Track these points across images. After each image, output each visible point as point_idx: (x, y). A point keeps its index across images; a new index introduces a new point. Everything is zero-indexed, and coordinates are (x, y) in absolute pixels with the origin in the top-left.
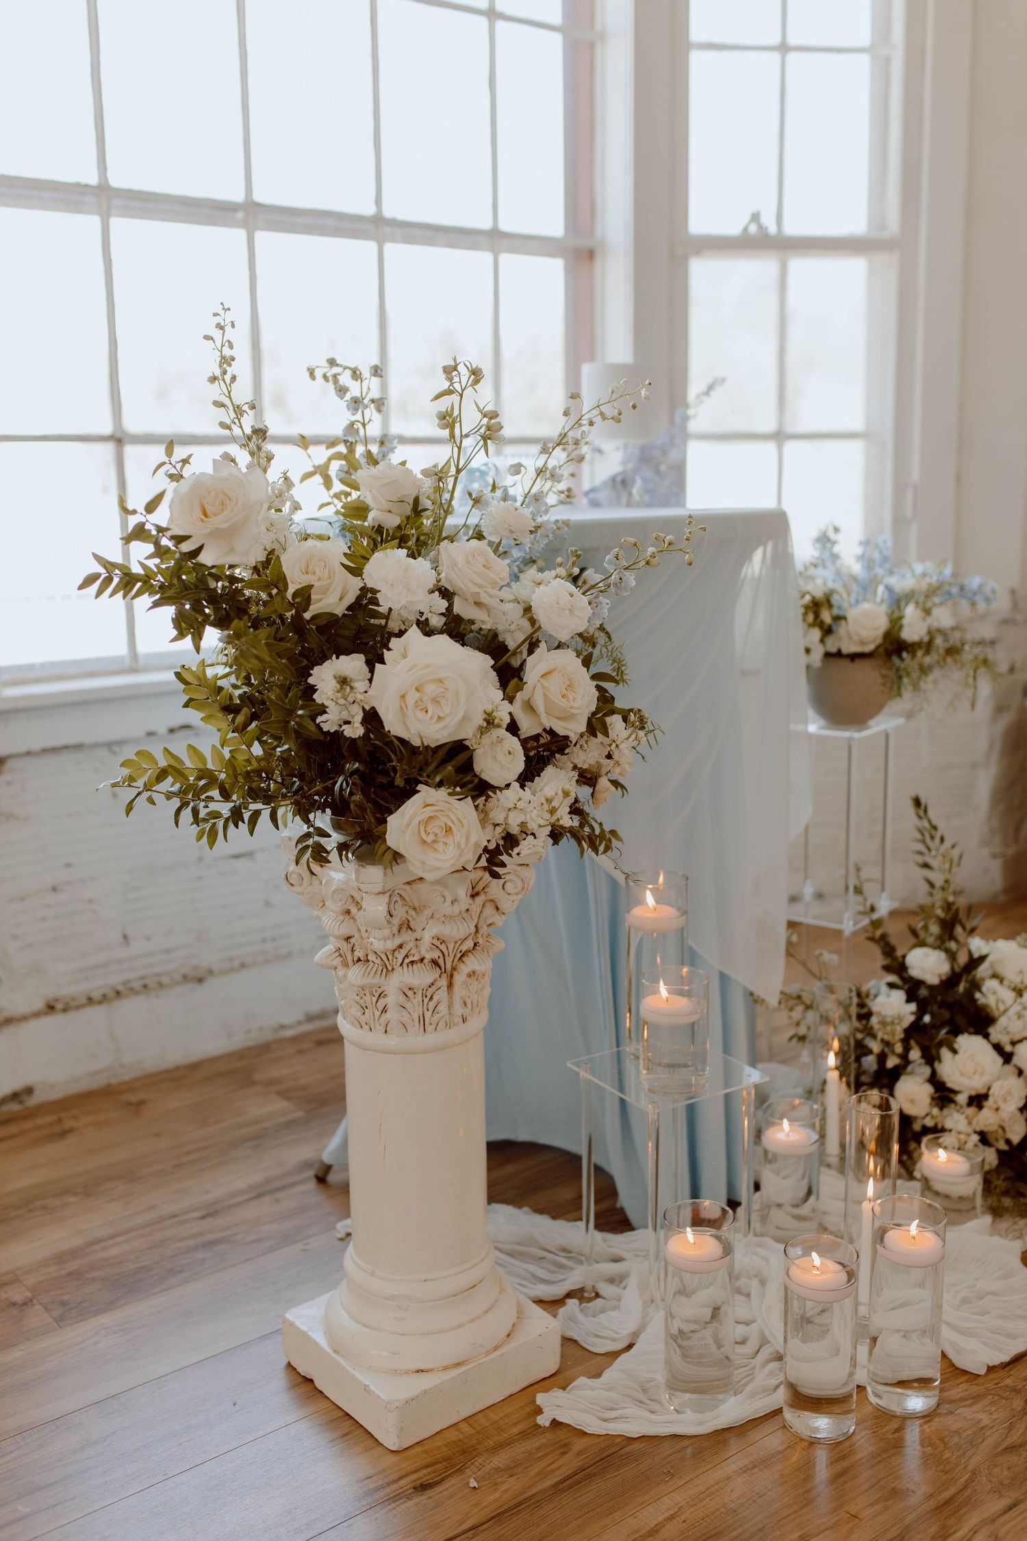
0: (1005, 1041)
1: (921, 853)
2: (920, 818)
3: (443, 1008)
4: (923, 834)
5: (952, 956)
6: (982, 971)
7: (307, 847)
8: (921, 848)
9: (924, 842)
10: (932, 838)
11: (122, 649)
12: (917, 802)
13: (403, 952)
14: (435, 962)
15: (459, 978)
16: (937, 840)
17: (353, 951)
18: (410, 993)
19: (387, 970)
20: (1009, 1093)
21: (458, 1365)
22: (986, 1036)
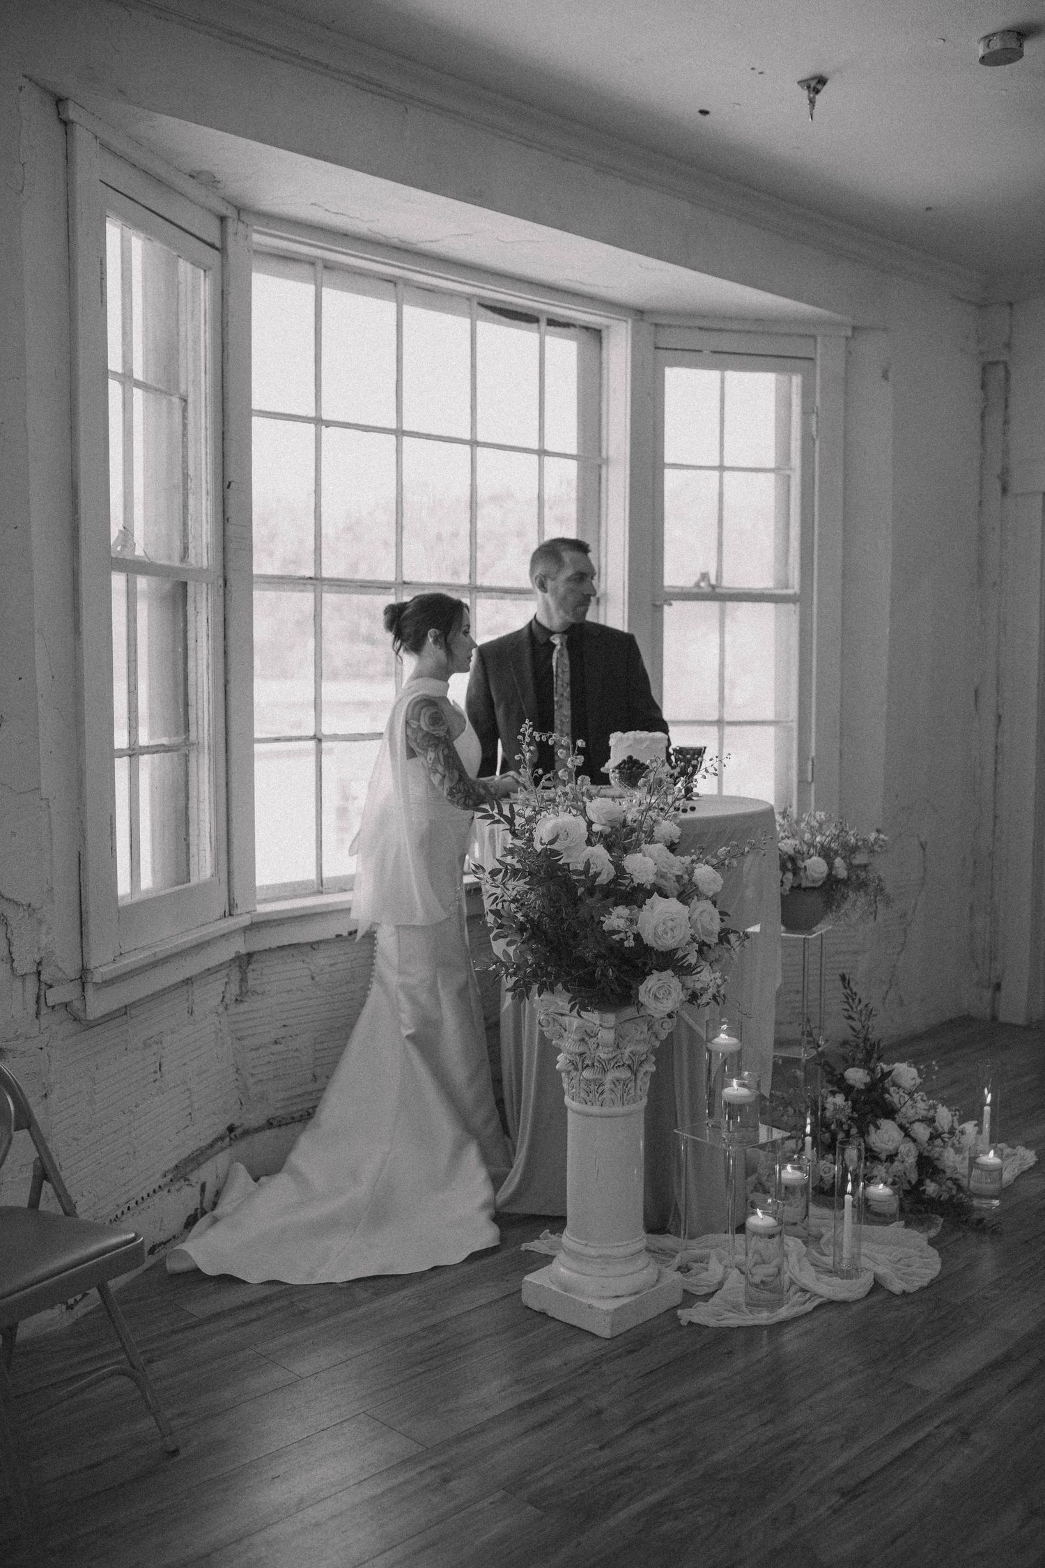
0: (904, 1121)
1: (848, 1010)
2: (845, 988)
3: (632, 1091)
4: (847, 998)
5: (872, 1071)
6: (887, 1083)
7: (576, 1004)
8: (847, 1007)
9: (848, 1003)
10: (853, 1000)
11: (312, 876)
12: (843, 978)
13: (615, 1060)
14: (629, 1066)
15: (640, 1075)
16: (857, 1001)
17: (583, 1061)
18: (617, 1083)
19: (605, 1071)
20: (909, 1150)
21: (636, 1293)
22: (894, 1119)
